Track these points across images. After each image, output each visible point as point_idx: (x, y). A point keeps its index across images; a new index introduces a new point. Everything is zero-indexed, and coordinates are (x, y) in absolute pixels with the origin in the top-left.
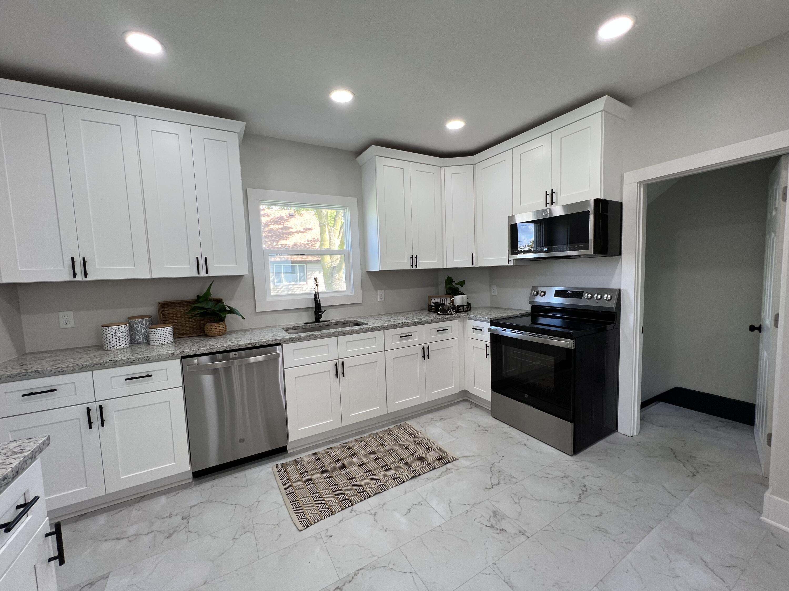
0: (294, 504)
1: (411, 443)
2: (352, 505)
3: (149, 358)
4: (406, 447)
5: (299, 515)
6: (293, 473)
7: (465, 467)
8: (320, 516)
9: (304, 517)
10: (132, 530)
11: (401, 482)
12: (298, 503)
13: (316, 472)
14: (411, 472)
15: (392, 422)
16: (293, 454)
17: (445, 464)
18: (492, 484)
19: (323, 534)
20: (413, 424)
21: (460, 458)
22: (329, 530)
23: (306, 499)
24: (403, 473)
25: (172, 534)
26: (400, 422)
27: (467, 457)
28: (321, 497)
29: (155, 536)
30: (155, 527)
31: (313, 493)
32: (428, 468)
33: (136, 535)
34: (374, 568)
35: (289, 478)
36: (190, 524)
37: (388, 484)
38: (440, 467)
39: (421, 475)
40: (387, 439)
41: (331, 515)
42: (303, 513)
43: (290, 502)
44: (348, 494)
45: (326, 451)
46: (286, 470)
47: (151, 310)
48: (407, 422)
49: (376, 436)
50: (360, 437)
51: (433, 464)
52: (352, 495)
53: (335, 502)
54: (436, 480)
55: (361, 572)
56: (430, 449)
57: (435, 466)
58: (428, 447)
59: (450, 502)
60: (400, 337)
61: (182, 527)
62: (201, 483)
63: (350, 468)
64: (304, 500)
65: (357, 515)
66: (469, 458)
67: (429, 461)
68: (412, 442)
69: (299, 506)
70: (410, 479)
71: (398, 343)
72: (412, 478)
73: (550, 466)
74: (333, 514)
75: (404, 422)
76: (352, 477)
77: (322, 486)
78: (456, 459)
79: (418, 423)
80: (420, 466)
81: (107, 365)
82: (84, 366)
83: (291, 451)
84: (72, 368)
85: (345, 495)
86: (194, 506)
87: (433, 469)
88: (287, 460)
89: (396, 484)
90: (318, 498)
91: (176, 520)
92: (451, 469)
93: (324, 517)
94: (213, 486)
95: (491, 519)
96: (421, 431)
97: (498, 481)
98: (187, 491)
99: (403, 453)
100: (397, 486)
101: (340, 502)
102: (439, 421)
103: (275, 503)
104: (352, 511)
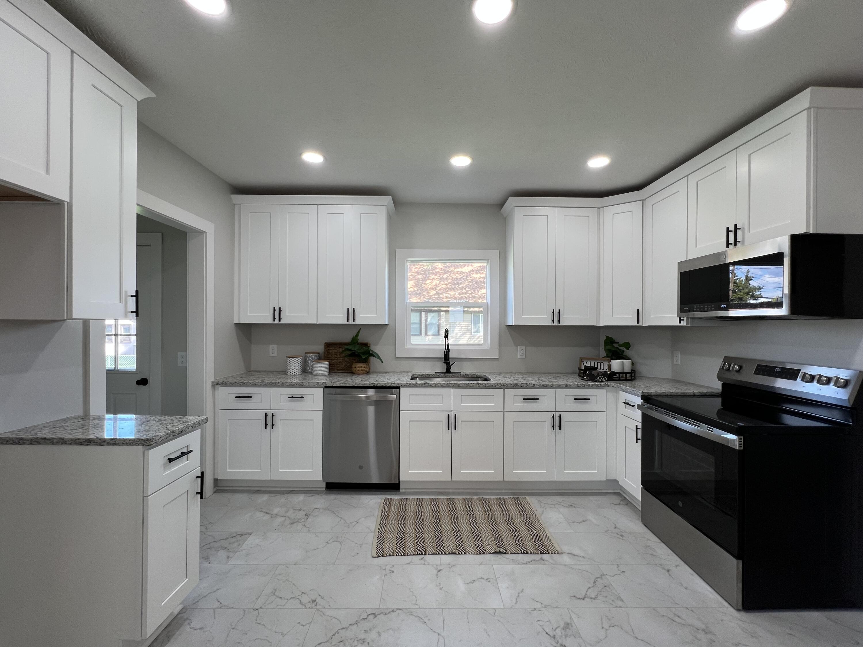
0: (380, 534)
1: (518, 520)
2: (425, 554)
3: (303, 384)
4: (509, 522)
5: (379, 544)
6: (394, 509)
7: (564, 565)
8: (393, 552)
9: (382, 547)
10: (276, 511)
11: (482, 552)
12: (384, 534)
13: (413, 515)
14: (498, 546)
15: (511, 492)
16: (404, 494)
17: (542, 553)
18: (586, 594)
19: (388, 567)
20: (533, 502)
21: (564, 553)
22: (395, 567)
23: (391, 534)
24: (489, 544)
25: (295, 522)
26: (518, 495)
27: (575, 555)
28: (404, 537)
29: (285, 520)
30: (289, 514)
31: (400, 531)
32: (519, 549)
33: (276, 515)
34: (411, 614)
35: (389, 513)
36: (308, 520)
37: (468, 549)
38: (534, 554)
39: (507, 553)
40: (495, 508)
41: (403, 555)
42: (383, 544)
43: (378, 532)
44: (427, 543)
45: (432, 500)
46: (390, 505)
47: (320, 348)
48: (527, 497)
49: (485, 502)
50: (469, 497)
51: (528, 548)
52: (430, 546)
53: (412, 546)
54: (521, 564)
55: (398, 611)
56: (535, 532)
57: (528, 551)
58: (534, 530)
59: (522, 592)
60: (523, 399)
61: (303, 520)
62: (329, 494)
63: (442, 521)
64: (389, 534)
65: (424, 564)
66: (576, 557)
67: (526, 544)
68: (520, 518)
69: (383, 537)
70: (493, 553)
71: (521, 405)
72: (496, 553)
73: (688, 609)
74: (405, 555)
75: (524, 497)
76: (439, 530)
77: (410, 529)
78: (558, 553)
79: (540, 502)
80: (512, 544)
81: (279, 384)
82: (267, 383)
83: (403, 491)
84: (261, 384)
85: (424, 543)
86: (317, 508)
87: (524, 553)
88: (395, 497)
89: (476, 552)
90: (401, 537)
91: (302, 514)
92: (546, 560)
93: (397, 554)
94: (335, 499)
95: (557, 629)
96: (536, 510)
97: (597, 595)
98: (318, 496)
99: (503, 527)
100: (476, 554)
101: (416, 548)
102: (567, 507)
103: (368, 528)
104: (422, 559)
